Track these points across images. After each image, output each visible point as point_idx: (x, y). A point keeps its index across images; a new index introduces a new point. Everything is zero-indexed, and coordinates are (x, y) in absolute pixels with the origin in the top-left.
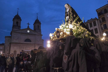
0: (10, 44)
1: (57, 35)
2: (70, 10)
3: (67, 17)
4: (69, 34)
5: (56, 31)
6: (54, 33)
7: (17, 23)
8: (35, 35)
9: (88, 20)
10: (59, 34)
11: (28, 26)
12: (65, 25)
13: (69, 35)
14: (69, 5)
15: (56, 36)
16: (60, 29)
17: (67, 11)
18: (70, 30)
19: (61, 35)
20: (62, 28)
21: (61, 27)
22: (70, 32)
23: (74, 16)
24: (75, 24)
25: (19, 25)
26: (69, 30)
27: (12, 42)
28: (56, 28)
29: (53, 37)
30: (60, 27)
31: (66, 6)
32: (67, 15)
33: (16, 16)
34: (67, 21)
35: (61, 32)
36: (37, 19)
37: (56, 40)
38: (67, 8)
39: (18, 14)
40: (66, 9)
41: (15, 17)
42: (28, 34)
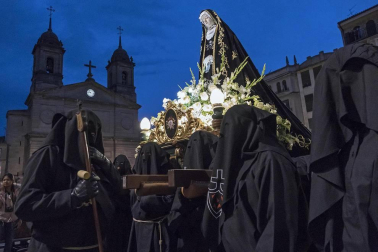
0: (28, 137)
1: (166, 127)
2: (218, 34)
3: (208, 61)
4: (210, 124)
5: (163, 109)
6: (156, 116)
7: (50, 61)
8: (115, 105)
9: (309, 58)
10: (176, 123)
11: (90, 75)
12: (199, 88)
13: (208, 128)
14: (215, 17)
15: (162, 128)
16: (180, 105)
17: (209, 36)
18: (215, 110)
19: (180, 128)
20: (188, 101)
21: (182, 97)
22: (213, 117)
23: (234, 56)
24: (235, 86)
25: (55, 70)
26: (209, 108)
27: (34, 130)
28: (165, 100)
29: (152, 134)
30: (181, 94)
31: (204, 17)
32: (209, 52)
33: (44, 35)
34: (205, 75)
35: (183, 114)
36: (120, 46)
37: (163, 144)
38: (207, 25)
39: (50, 29)
40: (204, 29)
41: (40, 40)
42: (90, 100)
